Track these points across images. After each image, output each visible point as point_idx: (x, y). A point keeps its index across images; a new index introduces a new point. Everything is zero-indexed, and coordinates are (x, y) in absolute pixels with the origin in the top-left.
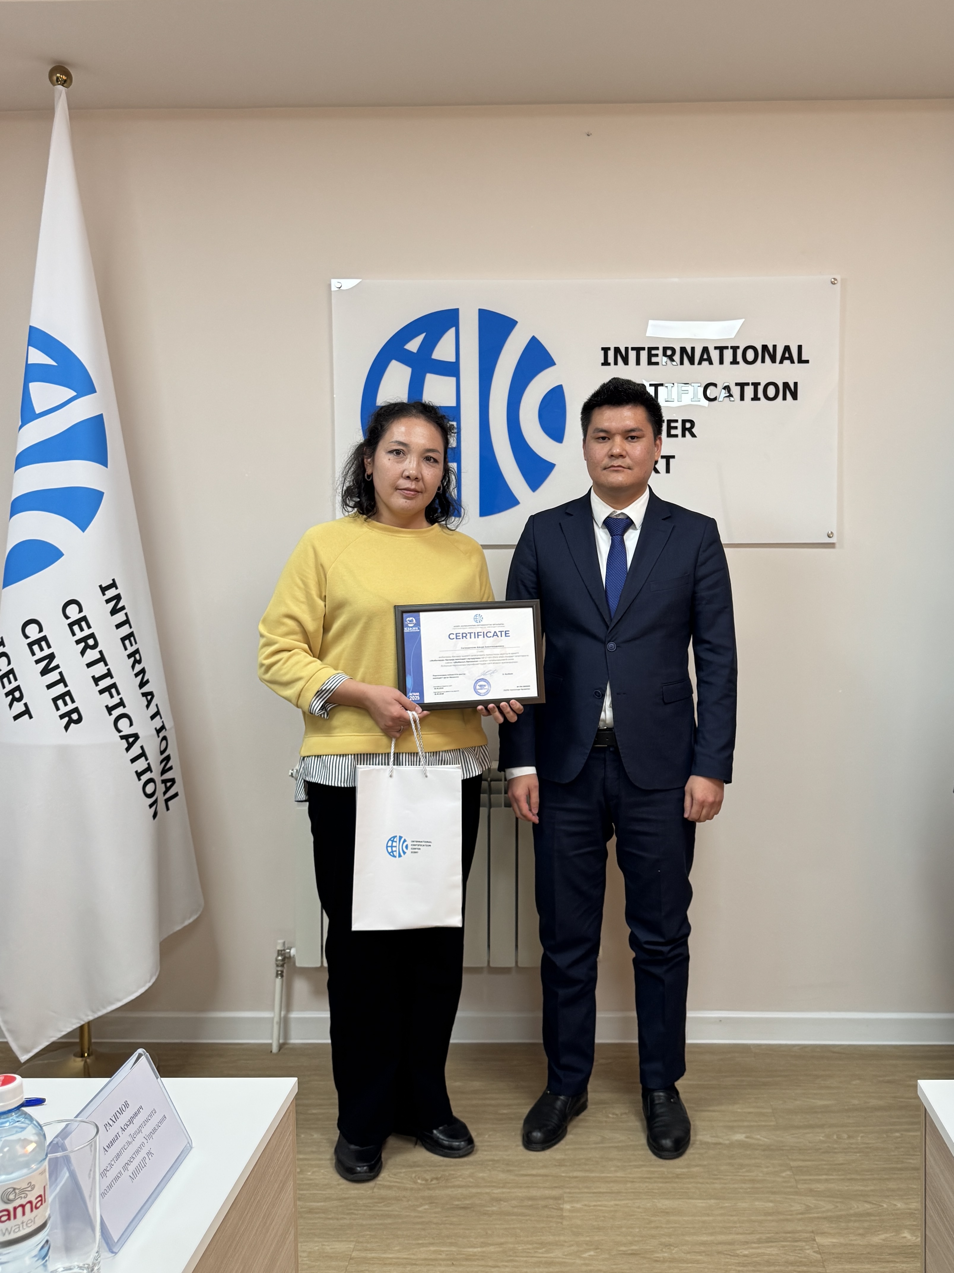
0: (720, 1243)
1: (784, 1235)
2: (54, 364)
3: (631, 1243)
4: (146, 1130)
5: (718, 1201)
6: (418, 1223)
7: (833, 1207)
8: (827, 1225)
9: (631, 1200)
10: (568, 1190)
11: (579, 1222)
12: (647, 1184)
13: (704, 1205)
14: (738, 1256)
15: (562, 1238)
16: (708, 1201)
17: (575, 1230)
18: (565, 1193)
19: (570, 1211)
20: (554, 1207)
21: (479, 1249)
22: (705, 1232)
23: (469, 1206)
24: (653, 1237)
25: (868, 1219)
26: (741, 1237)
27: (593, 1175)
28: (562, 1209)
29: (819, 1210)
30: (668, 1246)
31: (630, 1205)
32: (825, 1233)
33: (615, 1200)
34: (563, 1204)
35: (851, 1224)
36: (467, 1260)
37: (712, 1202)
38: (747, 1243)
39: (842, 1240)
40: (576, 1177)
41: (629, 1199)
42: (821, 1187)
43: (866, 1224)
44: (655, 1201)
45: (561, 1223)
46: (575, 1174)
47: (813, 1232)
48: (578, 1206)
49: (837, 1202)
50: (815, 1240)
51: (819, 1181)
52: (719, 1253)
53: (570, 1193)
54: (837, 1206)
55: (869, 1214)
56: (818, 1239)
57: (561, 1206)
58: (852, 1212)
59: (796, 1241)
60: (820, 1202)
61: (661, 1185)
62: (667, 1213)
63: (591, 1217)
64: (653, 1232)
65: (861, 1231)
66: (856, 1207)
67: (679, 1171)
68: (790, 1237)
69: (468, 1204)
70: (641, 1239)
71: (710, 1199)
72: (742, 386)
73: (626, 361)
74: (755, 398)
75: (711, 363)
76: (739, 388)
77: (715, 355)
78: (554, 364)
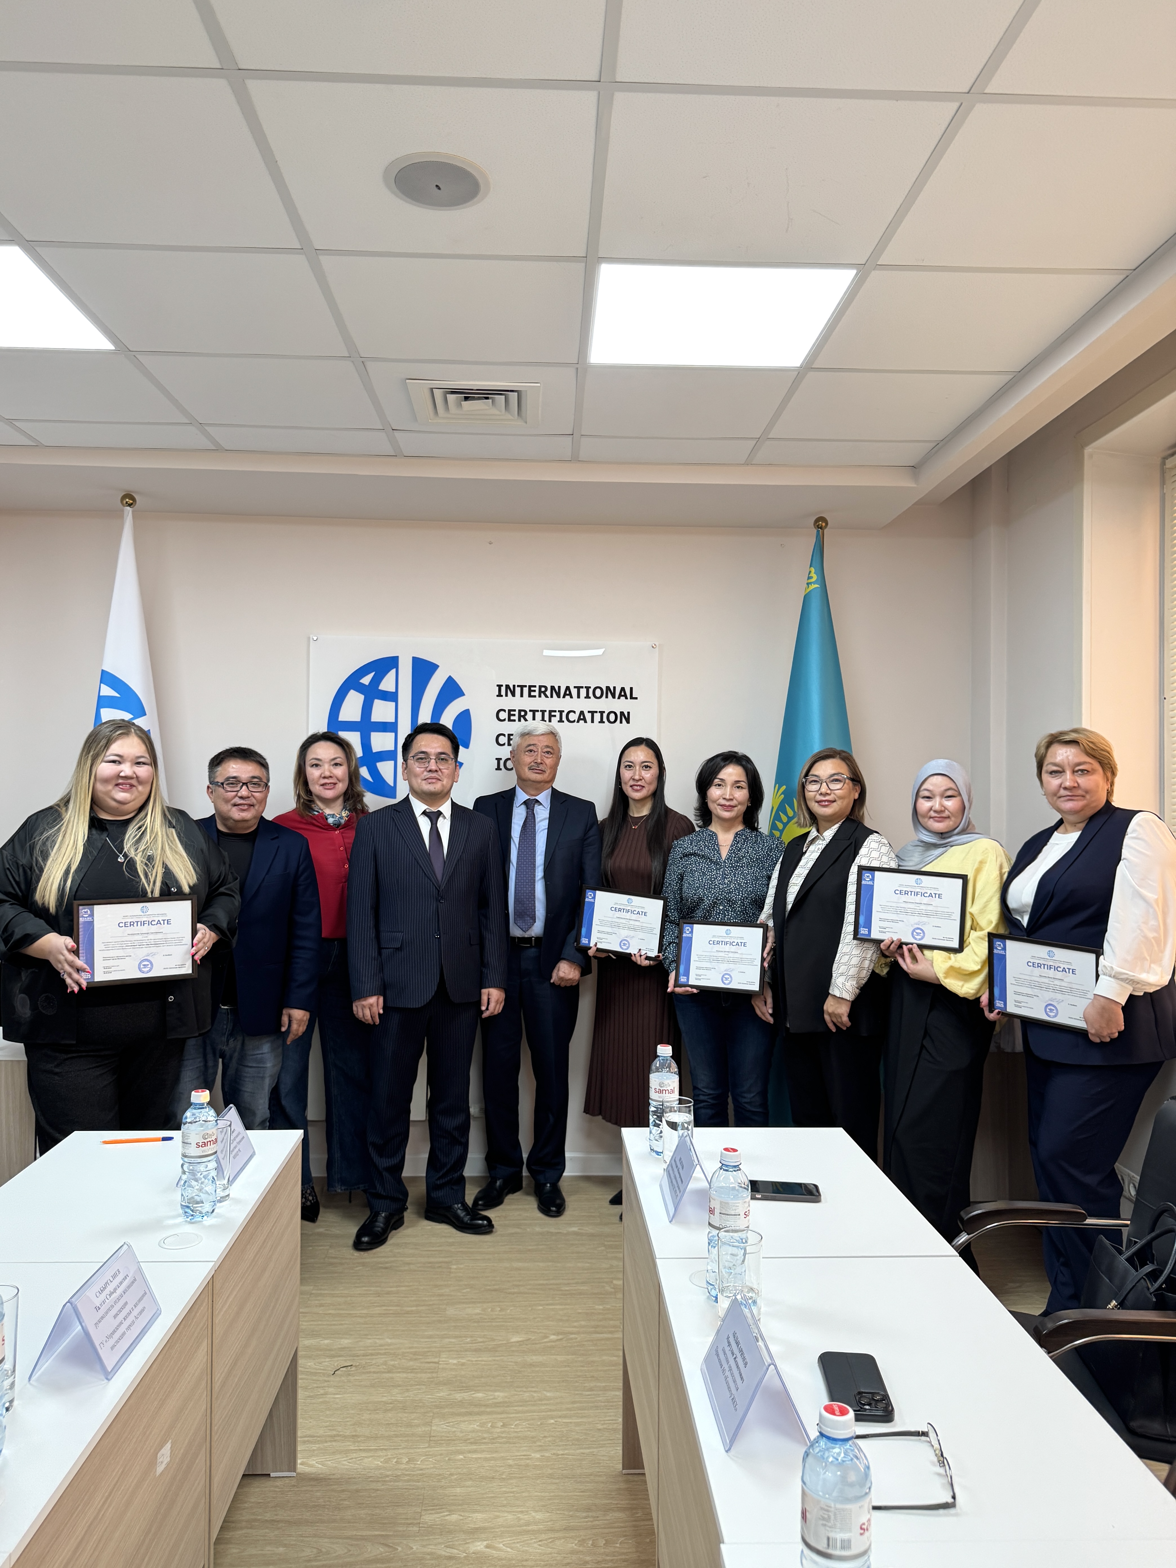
0: (551, 1284)
2: (118, 695)
3: (494, 1285)
6: (355, 1276)
11: (461, 1275)
14: (562, 1290)
15: (449, 1283)
19: (456, 1269)
21: (395, 1289)
26: (566, 1282)
30: (518, 1286)
36: (386, 1294)
37: (550, 1264)
38: (569, 1284)
45: (450, 1275)
46: (461, 1250)
48: (462, 1266)
52: (550, 1289)
67: (530, 1248)
72: (593, 713)
73: (513, 694)
74: (602, 721)
75: (571, 697)
76: (590, 714)
77: (574, 692)
78: (464, 695)
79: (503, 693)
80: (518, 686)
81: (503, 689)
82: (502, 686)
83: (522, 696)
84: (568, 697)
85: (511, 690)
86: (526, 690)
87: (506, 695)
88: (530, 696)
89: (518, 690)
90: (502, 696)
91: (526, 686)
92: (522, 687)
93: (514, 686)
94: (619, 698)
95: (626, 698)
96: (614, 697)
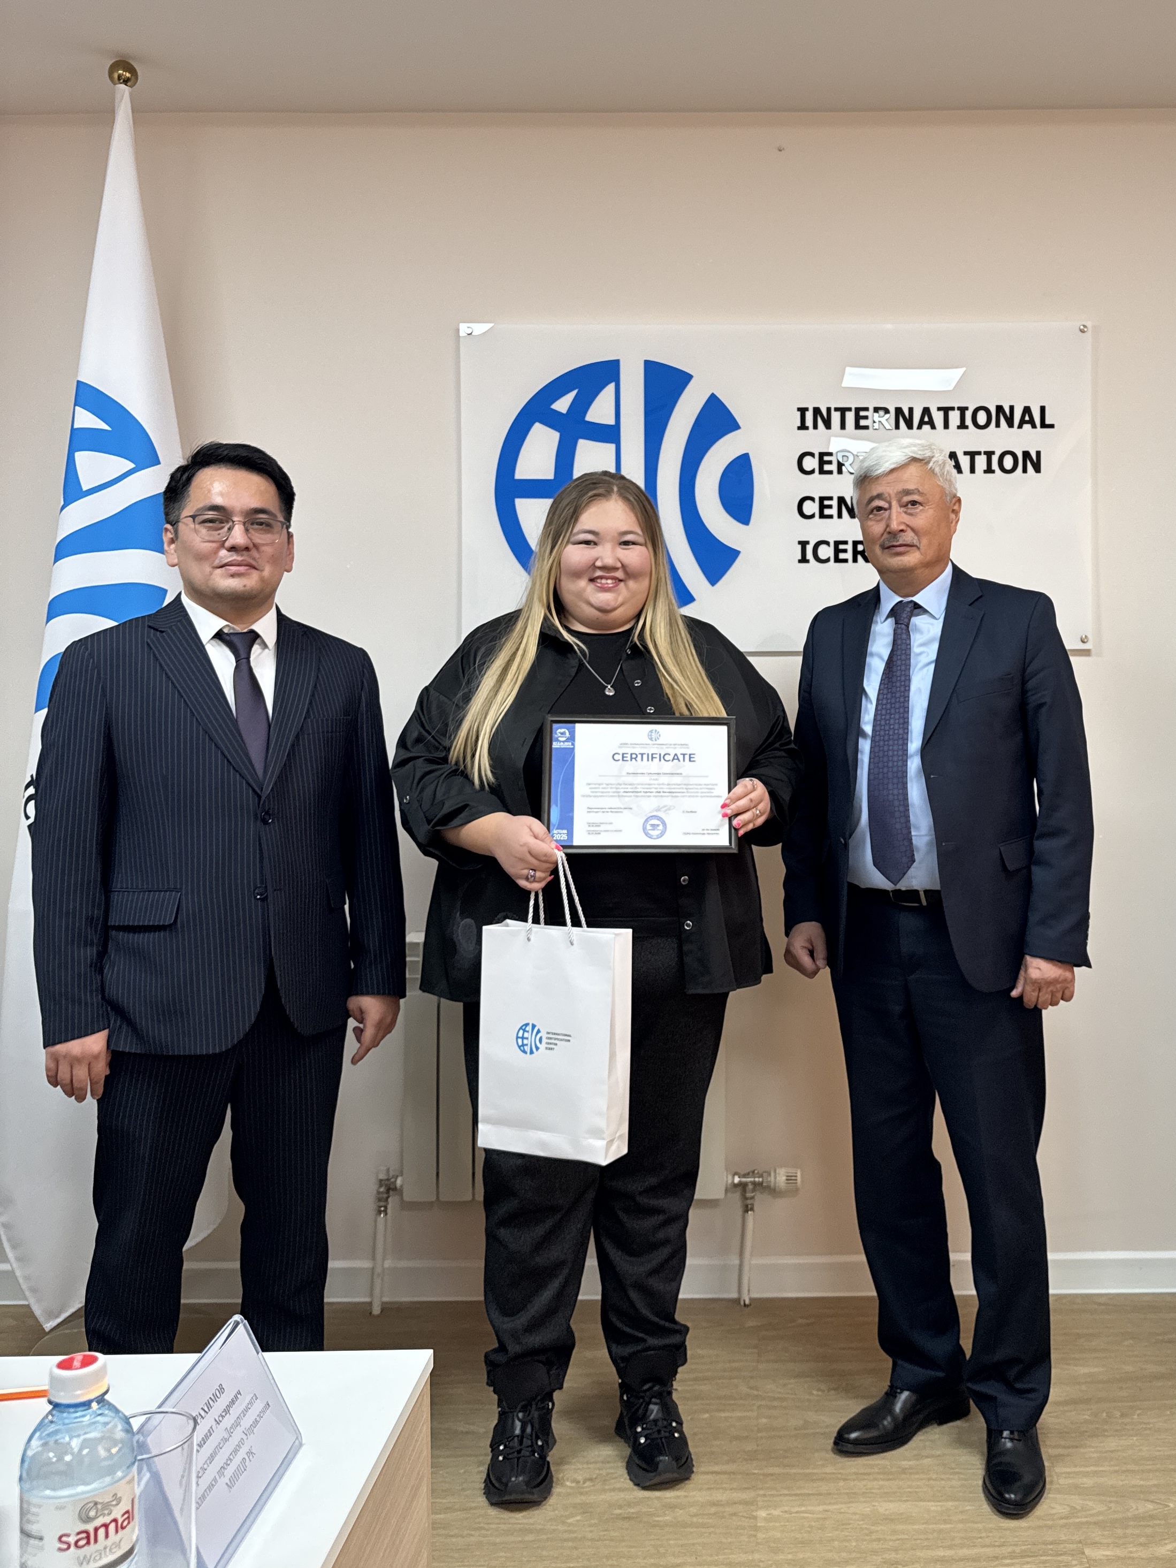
1: (1043, 1547)
2: (106, 427)
4: (247, 1422)
5: (957, 1503)
7: (1105, 1508)
8: (1100, 1533)
9: (845, 1503)
10: (761, 1492)
11: (778, 1535)
12: (864, 1483)
13: (939, 1509)
15: (757, 1556)
16: (945, 1503)
17: (772, 1545)
18: (758, 1495)
19: (765, 1519)
20: (745, 1514)
22: (941, 1545)
23: (634, 1516)
24: (875, 1552)
25: (1151, 1523)
27: (793, 1471)
28: (755, 1518)
29: (1088, 1512)
31: (842, 1510)
32: (1096, 1543)
33: (825, 1504)
34: (756, 1511)
35: (1129, 1531)
39: (1119, 1552)
40: (772, 1475)
41: (842, 1503)
42: (1088, 1482)
43: (1149, 1531)
44: (877, 1504)
45: (755, 1536)
46: (771, 1470)
47: (1080, 1542)
48: (776, 1512)
49: (1110, 1502)
50: (1083, 1553)
51: (1086, 1474)
53: (765, 1495)
54: (1110, 1508)
55: (1152, 1517)
56: (1087, 1551)
57: (754, 1514)
58: (1129, 1515)
59: (1061, 1555)
60: (1088, 1502)
61: (881, 1483)
62: (892, 1520)
63: (793, 1528)
64: (875, 1545)
65: (1142, 1540)
66: (1135, 1508)
68: (1052, 1550)
69: (633, 1513)
70: (858, 1555)
71: (947, 1500)
72: (972, 455)
73: (828, 425)
74: (989, 470)
75: (933, 427)
76: (968, 457)
77: (938, 417)
78: (737, 427)
79: (809, 421)
80: (836, 409)
81: (809, 416)
82: (807, 409)
83: (843, 426)
84: (926, 428)
85: (823, 418)
86: (850, 417)
87: (815, 427)
88: (858, 427)
89: (836, 417)
90: (807, 428)
91: (849, 409)
92: (843, 411)
93: (829, 410)
94: (1020, 427)
95: (1034, 426)
96: (1010, 424)
